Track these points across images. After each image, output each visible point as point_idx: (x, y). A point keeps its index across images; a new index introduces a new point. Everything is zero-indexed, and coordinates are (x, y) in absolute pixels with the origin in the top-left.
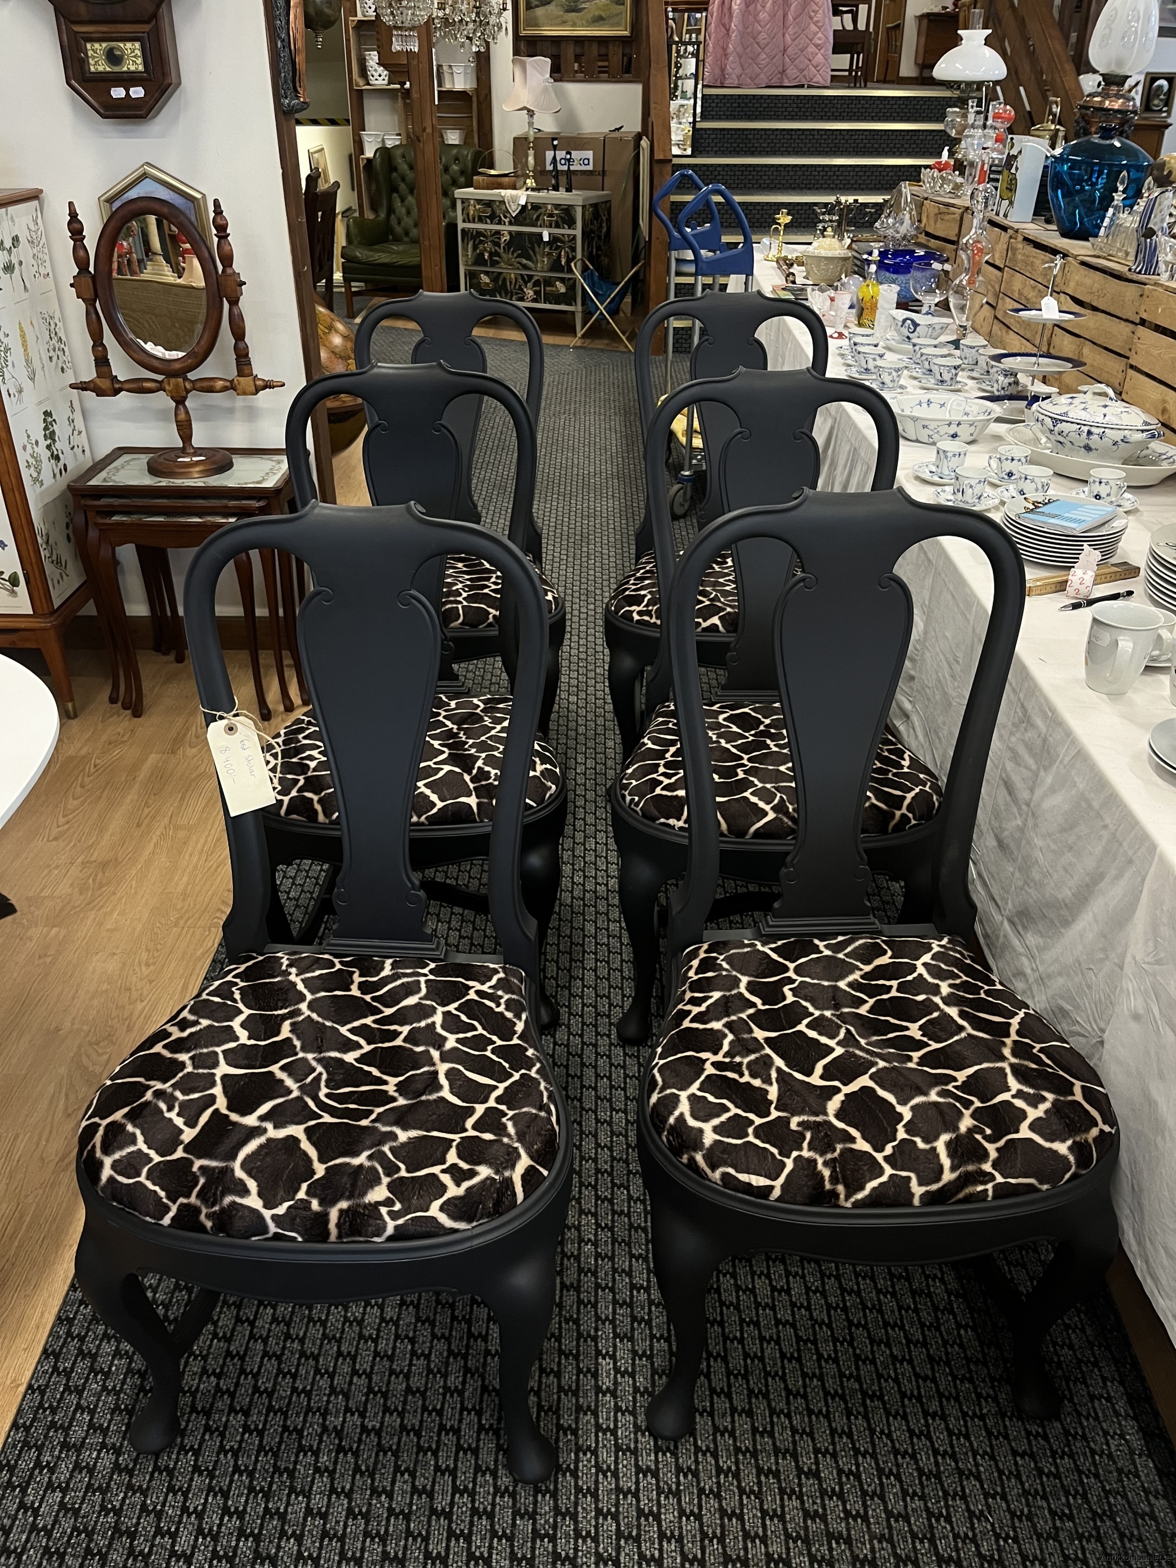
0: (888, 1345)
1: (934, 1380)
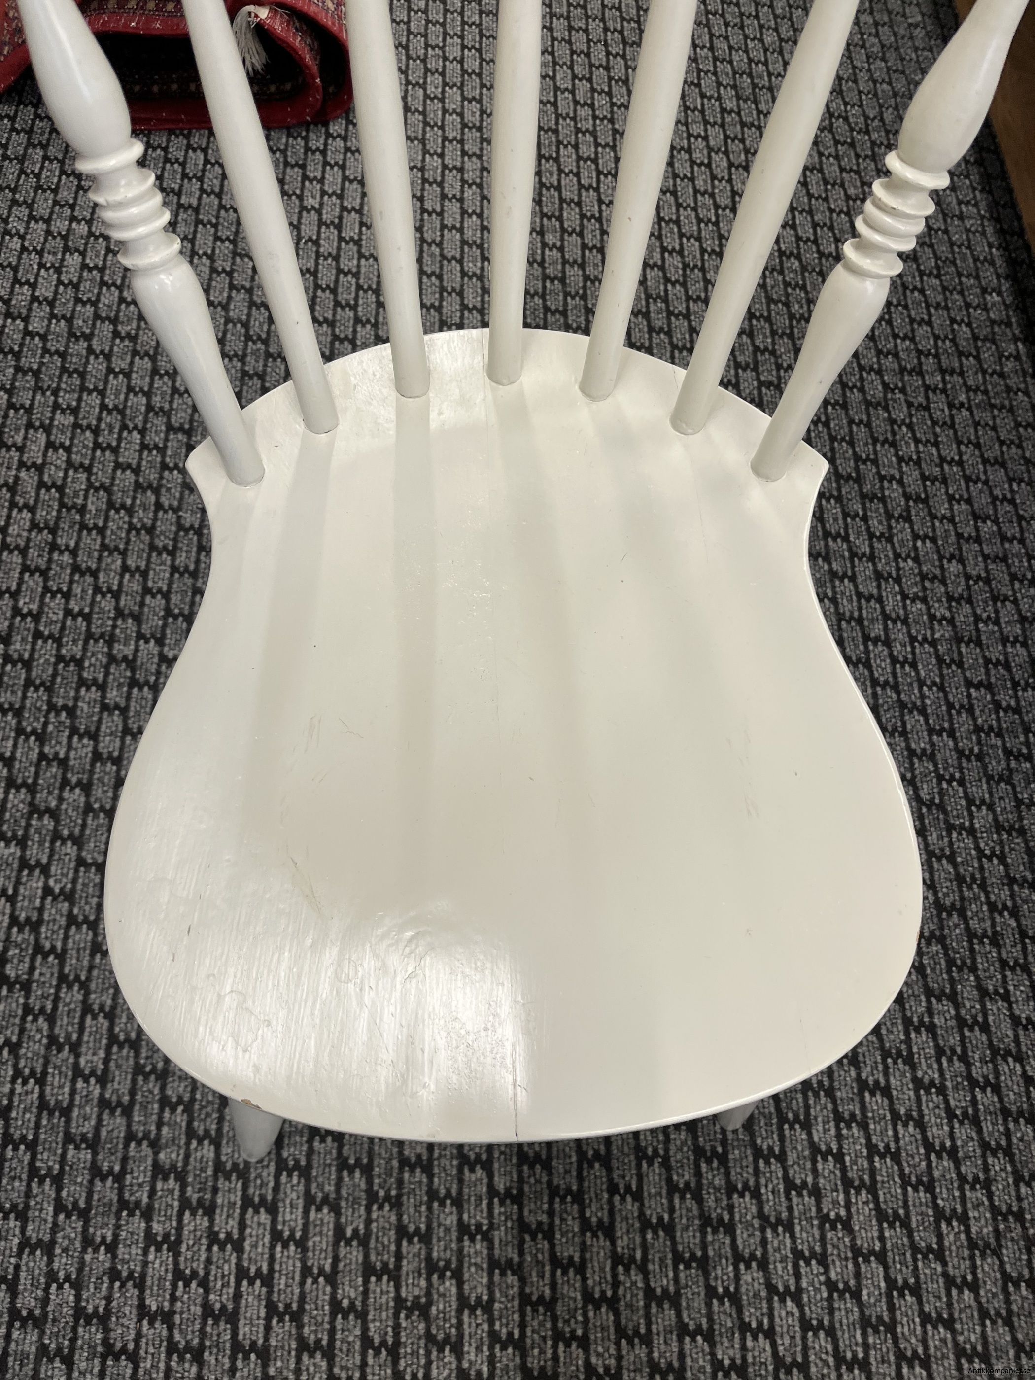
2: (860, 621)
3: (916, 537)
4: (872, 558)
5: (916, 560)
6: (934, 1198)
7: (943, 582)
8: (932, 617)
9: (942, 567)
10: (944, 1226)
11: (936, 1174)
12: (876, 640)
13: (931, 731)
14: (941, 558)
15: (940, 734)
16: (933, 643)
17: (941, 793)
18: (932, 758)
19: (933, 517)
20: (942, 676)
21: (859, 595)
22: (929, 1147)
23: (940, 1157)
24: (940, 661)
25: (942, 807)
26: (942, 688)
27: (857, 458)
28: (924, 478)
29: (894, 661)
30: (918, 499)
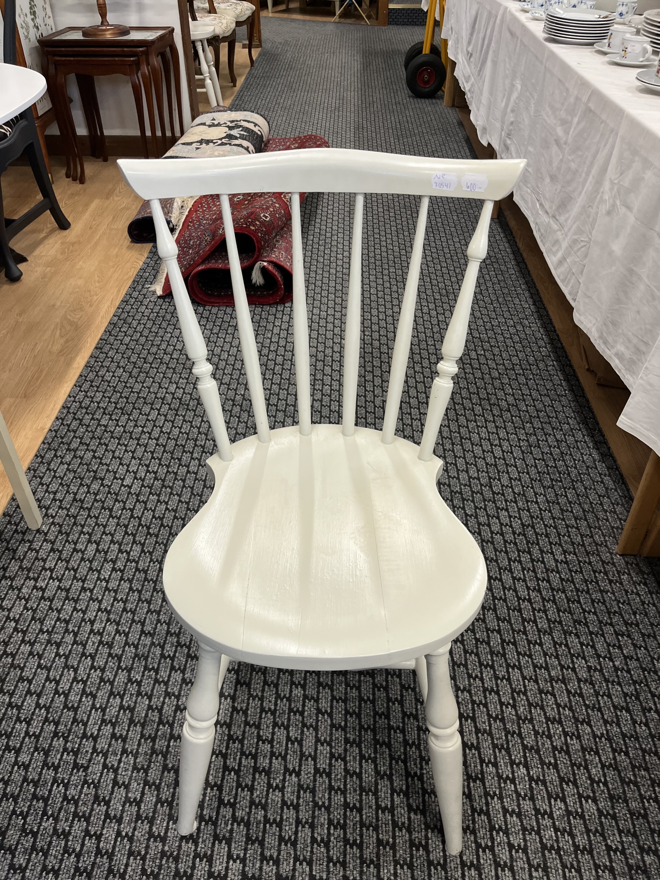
0: (475, 421)
1: (497, 434)
2: (489, 440)
3: (512, 416)
4: (494, 422)
5: (513, 422)
6: (522, 614)
7: (524, 429)
8: (519, 440)
9: (523, 425)
10: (526, 623)
11: (522, 607)
12: (496, 446)
13: (519, 473)
14: (523, 423)
15: (523, 473)
16: (520, 447)
17: (523, 491)
18: (520, 480)
19: (519, 411)
20: (523, 456)
21: (489, 432)
22: (519, 598)
23: (524, 601)
24: (523, 452)
25: (524, 495)
26: (524, 460)
27: (488, 394)
28: (515, 399)
29: (503, 452)
30: (513, 405)
